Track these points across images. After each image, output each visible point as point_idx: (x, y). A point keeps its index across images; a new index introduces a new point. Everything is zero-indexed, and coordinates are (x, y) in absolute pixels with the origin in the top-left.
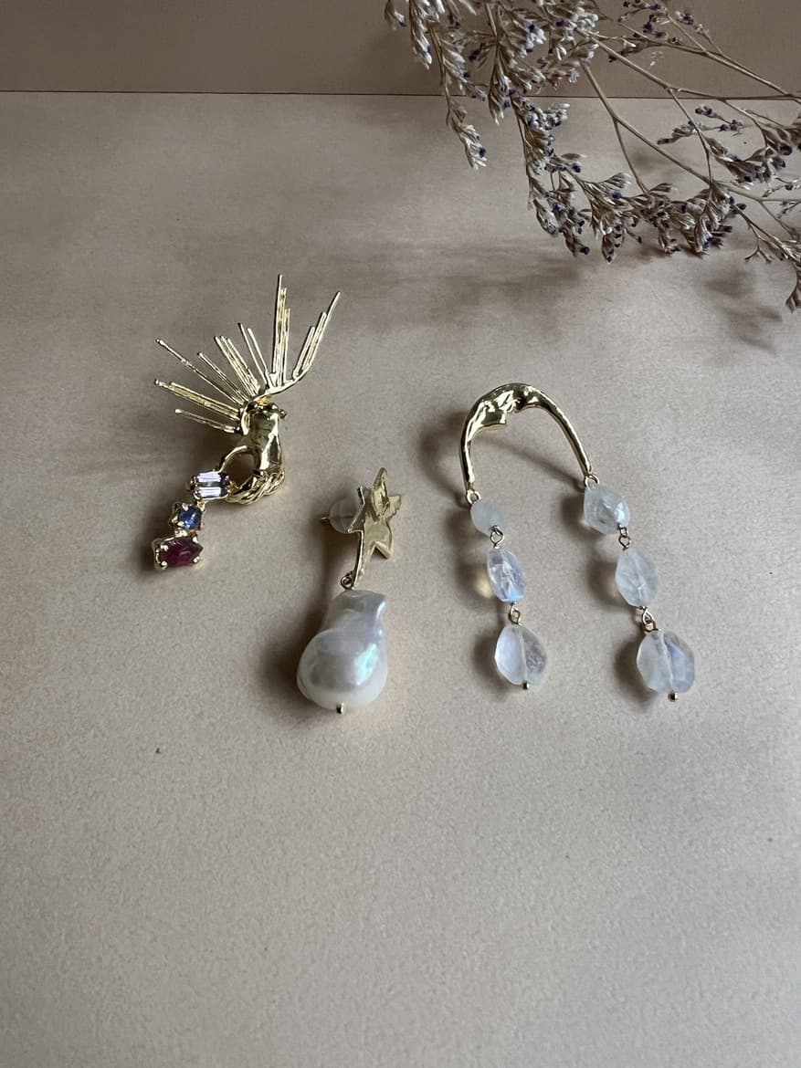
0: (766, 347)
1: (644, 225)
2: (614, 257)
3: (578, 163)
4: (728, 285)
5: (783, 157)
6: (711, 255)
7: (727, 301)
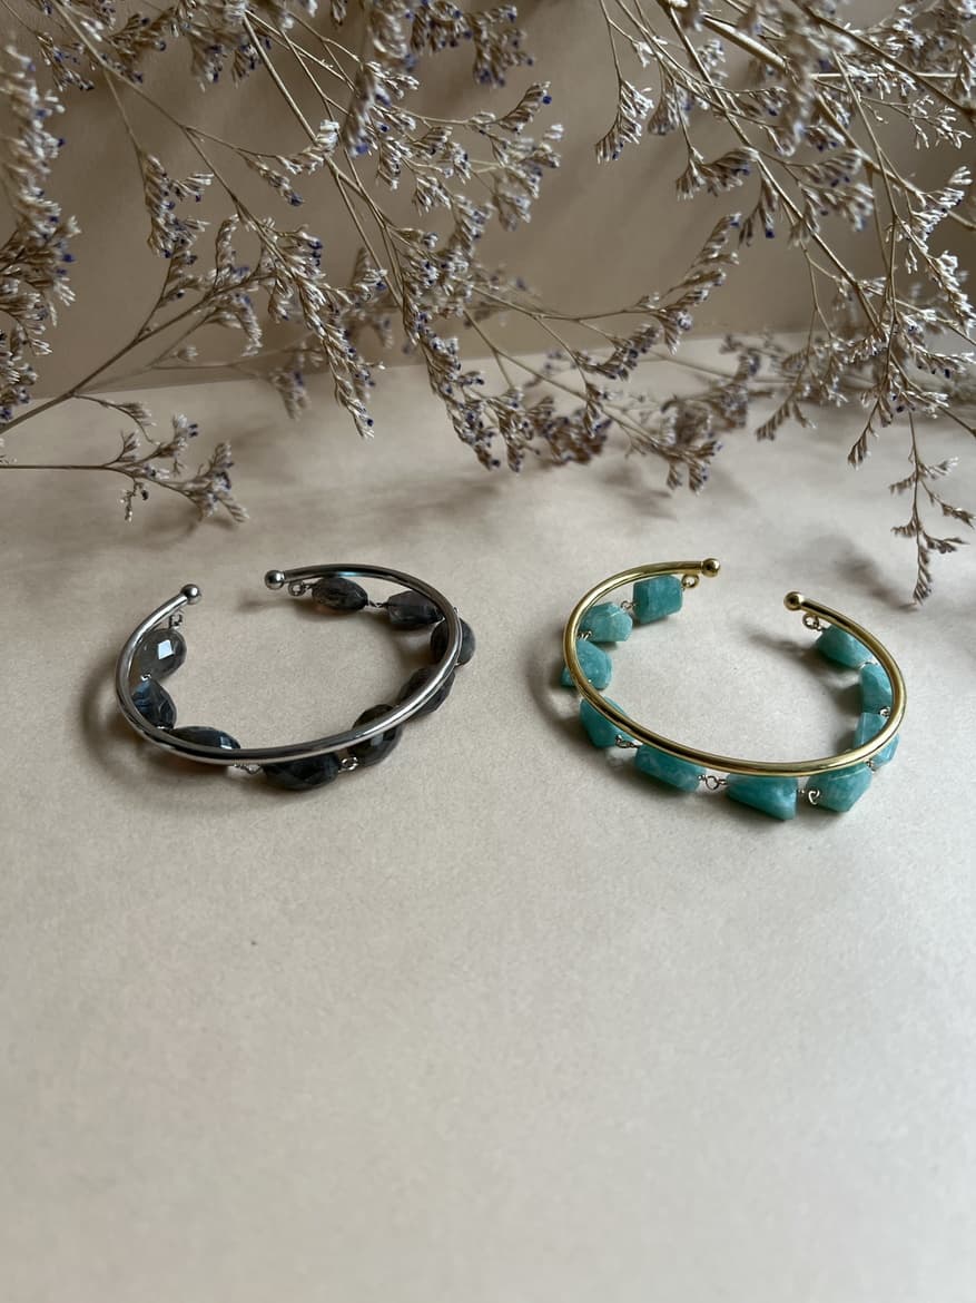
1: (538, 441)
2: (521, 466)
3: (481, 377)
7: (624, 490)
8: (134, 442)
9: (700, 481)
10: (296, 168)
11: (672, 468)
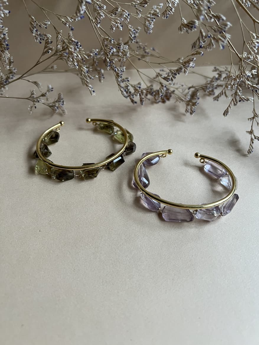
1: (149, 96)
2: (143, 104)
3: (129, 80)
4: (173, 109)
6: (168, 103)
7: (173, 112)
8: (33, 93)
9: (193, 112)
10: (71, 20)
11: (187, 107)
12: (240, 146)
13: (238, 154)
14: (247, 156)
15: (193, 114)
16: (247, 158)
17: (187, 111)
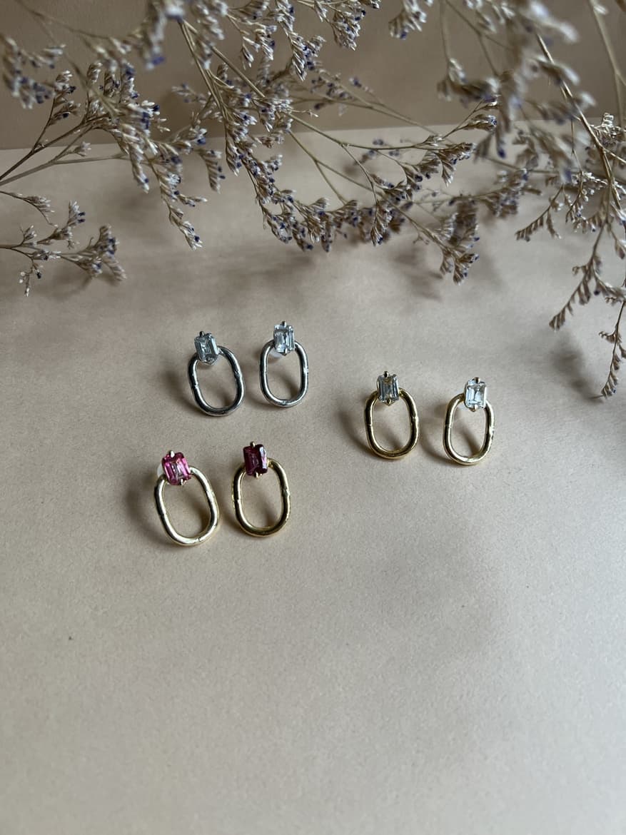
0: (435, 297)
3: (291, 196)
4: (407, 258)
5: (418, 183)
7: (408, 269)
8: (30, 235)
10: (124, 48)
12: (582, 372)
13: (576, 394)
14: (601, 402)
15: (463, 281)
16: (600, 406)
17: (444, 268)
